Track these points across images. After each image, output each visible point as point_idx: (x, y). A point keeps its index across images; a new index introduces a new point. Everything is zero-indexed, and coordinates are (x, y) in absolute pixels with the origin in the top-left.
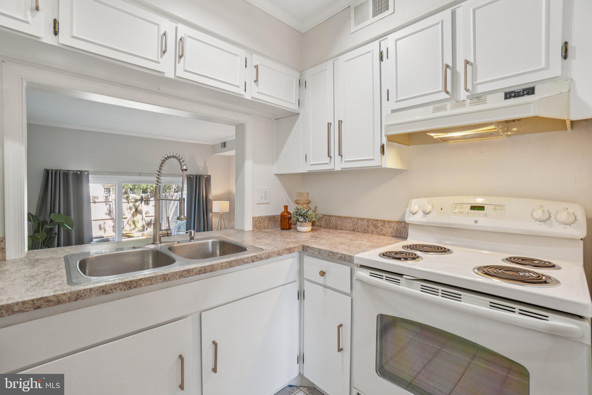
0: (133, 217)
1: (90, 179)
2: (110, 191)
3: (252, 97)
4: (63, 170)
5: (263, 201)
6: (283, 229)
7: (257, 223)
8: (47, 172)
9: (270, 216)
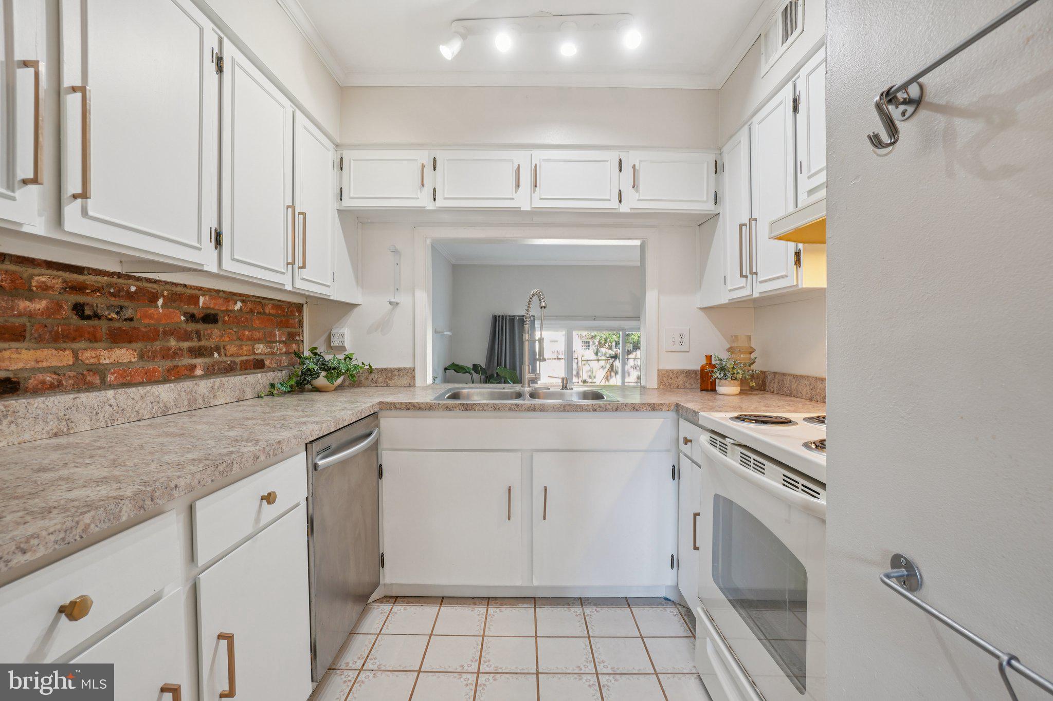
0: (608, 381)
1: (536, 326)
2: (589, 347)
3: (631, 209)
4: (509, 316)
5: (677, 347)
6: (702, 390)
7: (665, 379)
8: (495, 318)
9: (689, 370)
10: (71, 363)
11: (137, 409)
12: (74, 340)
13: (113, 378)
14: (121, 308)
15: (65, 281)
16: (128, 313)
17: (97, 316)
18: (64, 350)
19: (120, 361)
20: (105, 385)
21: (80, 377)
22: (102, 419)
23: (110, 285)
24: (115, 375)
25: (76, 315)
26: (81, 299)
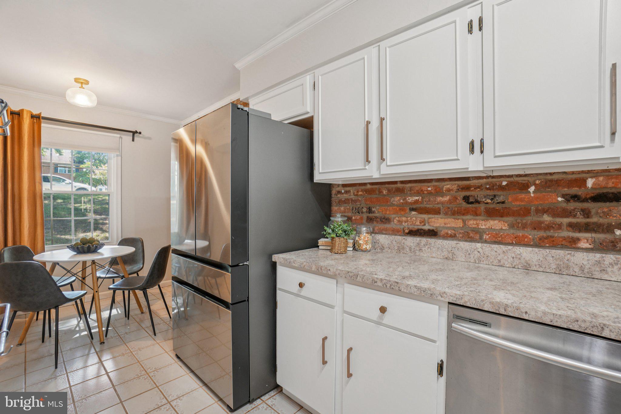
10: (461, 226)
11: (499, 258)
12: (464, 214)
13: (487, 237)
14: (495, 196)
15: (458, 186)
16: (501, 199)
17: (477, 202)
18: (458, 219)
19: (493, 228)
20: (481, 240)
21: (466, 233)
22: (472, 258)
23: (487, 183)
24: (490, 235)
25: (465, 202)
26: (467, 193)
